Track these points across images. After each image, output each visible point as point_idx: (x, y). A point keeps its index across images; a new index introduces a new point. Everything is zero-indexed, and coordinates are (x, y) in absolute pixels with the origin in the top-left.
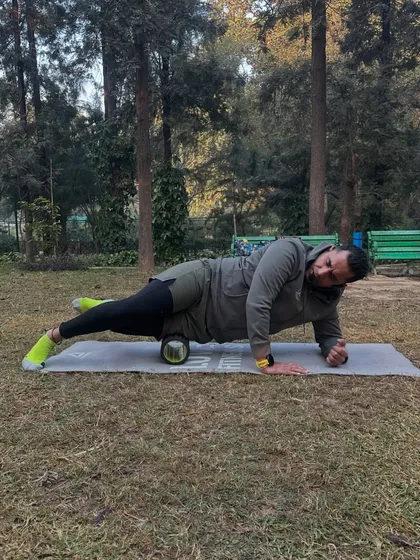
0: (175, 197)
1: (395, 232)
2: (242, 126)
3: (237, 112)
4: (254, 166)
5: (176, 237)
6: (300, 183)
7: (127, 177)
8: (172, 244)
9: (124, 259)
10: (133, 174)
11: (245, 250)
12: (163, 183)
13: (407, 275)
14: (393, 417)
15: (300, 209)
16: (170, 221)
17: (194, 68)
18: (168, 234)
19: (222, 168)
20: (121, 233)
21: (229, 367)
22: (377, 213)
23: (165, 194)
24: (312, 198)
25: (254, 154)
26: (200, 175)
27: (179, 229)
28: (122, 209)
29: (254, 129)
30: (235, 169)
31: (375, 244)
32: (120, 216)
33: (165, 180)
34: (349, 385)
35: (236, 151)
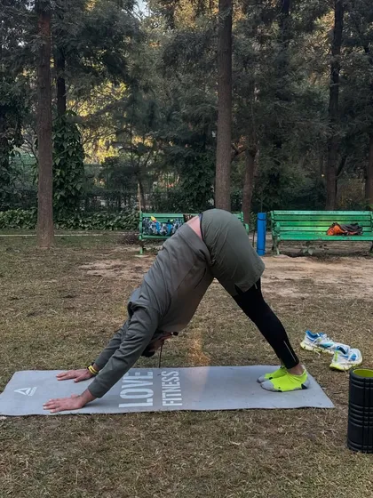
0: (70, 154)
1: (296, 212)
2: (142, 83)
3: (137, 68)
4: (152, 117)
5: (71, 196)
6: (202, 142)
7: (13, 126)
8: (66, 205)
9: (11, 220)
10: (20, 122)
11: (154, 229)
12: (57, 138)
13: (306, 255)
14: (311, 459)
15: (201, 168)
16: (64, 179)
17: (92, 24)
18: (62, 193)
19: (118, 117)
20: (5, 187)
21: (172, 404)
22: (276, 175)
23: (60, 151)
24: (218, 176)
25: (153, 105)
26: (93, 122)
27: (75, 188)
28: (6, 162)
29: (155, 87)
30: (133, 120)
31: (278, 224)
32: (4, 169)
33: (60, 136)
34: (275, 423)
35: (133, 101)
